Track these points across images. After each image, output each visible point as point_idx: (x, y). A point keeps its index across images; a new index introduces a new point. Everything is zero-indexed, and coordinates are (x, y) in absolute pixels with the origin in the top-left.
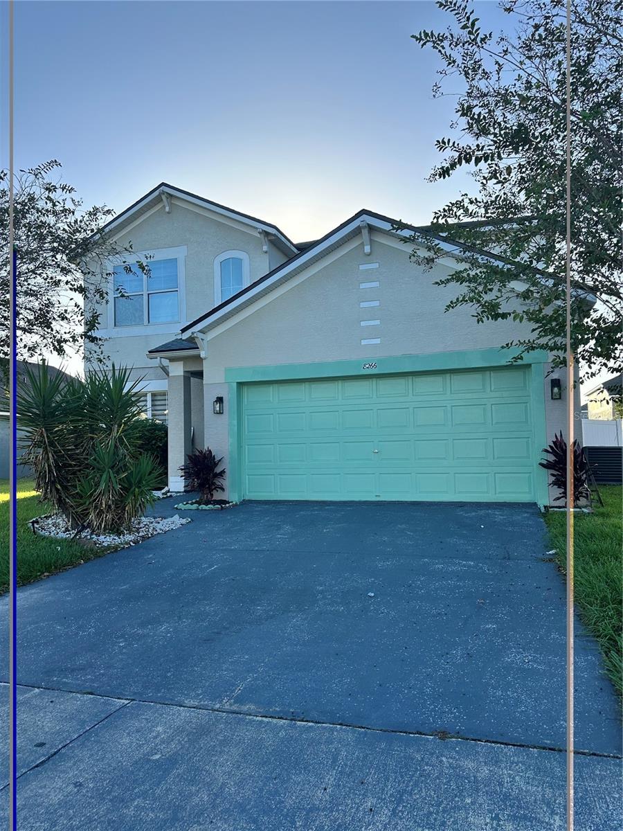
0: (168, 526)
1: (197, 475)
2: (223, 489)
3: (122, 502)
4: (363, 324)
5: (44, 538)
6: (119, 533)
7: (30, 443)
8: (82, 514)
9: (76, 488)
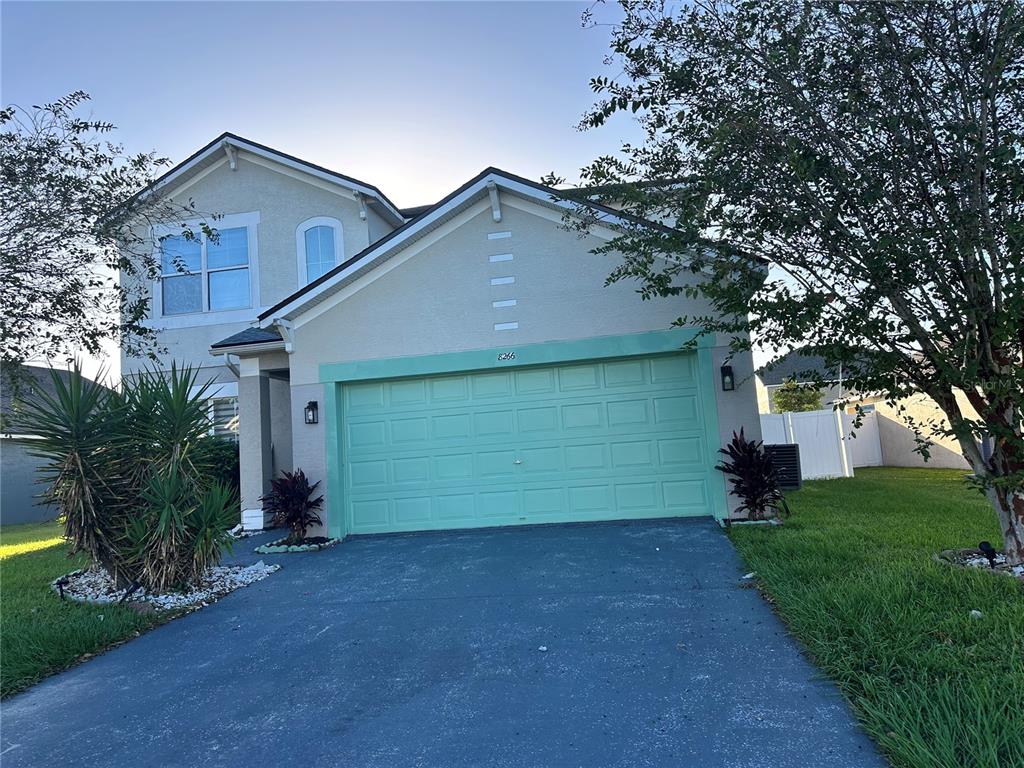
0: (250, 576)
1: (285, 505)
2: (320, 523)
3: (188, 547)
4: (495, 305)
5: (79, 604)
6: (185, 591)
7: (57, 474)
8: (132, 567)
9: (124, 532)
